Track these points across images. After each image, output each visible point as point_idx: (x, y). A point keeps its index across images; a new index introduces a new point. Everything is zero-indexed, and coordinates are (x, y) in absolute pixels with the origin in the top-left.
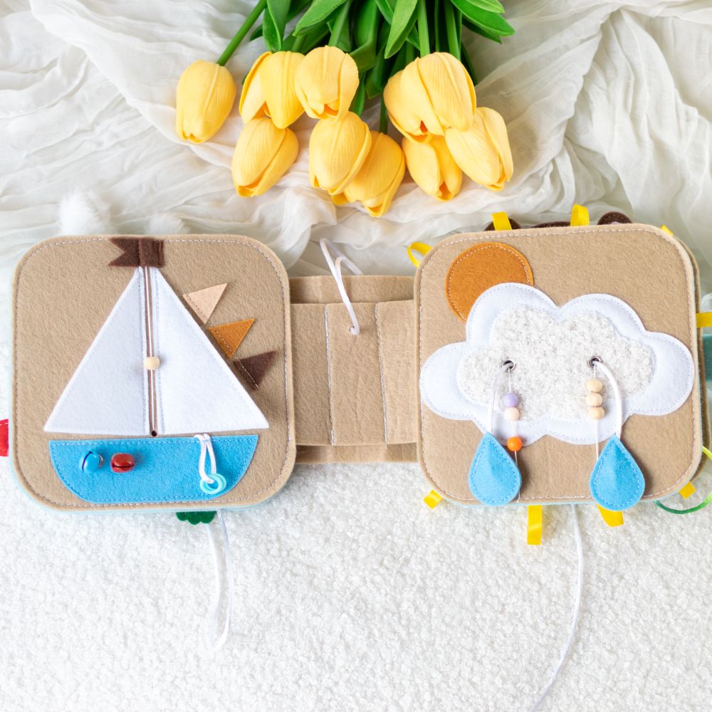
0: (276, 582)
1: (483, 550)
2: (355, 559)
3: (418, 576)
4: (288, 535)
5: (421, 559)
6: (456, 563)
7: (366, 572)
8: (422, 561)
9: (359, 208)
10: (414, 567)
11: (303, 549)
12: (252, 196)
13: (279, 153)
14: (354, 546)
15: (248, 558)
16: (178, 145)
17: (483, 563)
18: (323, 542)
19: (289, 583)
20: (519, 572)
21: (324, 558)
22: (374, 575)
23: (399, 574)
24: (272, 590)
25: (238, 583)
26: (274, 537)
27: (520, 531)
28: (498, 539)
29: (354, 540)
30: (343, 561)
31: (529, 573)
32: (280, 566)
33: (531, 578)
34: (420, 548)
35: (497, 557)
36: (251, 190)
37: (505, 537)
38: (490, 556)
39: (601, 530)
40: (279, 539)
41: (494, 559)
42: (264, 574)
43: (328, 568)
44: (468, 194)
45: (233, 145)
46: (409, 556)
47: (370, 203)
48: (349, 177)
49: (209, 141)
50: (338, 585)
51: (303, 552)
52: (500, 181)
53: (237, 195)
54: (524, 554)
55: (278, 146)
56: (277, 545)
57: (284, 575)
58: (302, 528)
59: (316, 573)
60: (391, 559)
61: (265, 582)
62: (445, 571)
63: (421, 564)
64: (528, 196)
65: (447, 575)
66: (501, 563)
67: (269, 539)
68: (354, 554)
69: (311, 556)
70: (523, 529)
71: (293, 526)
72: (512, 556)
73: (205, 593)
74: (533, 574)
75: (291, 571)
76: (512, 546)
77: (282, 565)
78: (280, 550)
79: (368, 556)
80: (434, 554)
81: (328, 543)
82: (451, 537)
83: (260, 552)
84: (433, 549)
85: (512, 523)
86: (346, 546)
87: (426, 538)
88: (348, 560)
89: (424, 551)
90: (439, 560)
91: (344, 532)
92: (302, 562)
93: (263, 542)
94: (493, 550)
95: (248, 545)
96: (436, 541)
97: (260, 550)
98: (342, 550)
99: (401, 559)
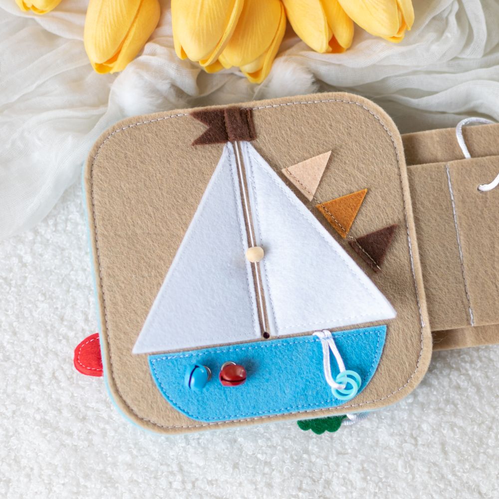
1: (412, 462)
2: (269, 485)
4: (191, 463)
5: (344, 478)
6: (383, 480)
8: (345, 482)
9: (237, 73)
10: (337, 489)
11: (210, 479)
12: (112, 72)
13: (137, 20)
14: (267, 470)
15: (148, 495)
16: (19, 17)
17: (414, 478)
18: (231, 470)
20: (455, 482)
21: (235, 488)
26: (175, 468)
27: (452, 435)
28: (428, 446)
29: (267, 463)
30: (256, 489)
31: (467, 483)
33: (469, 488)
34: (342, 467)
35: (429, 467)
36: (110, 65)
37: (435, 443)
38: (421, 468)
40: (181, 469)
41: (426, 470)
45: (84, 12)
46: (330, 477)
47: (248, 68)
48: (221, 44)
49: (56, 9)
51: (210, 483)
52: (400, 30)
53: (95, 71)
54: (459, 461)
55: (135, 12)
56: (179, 477)
58: (206, 454)
60: (310, 482)
62: (372, 491)
63: (345, 484)
64: (432, 43)
65: (375, 494)
66: (434, 475)
67: (170, 469)
68: (268, 480)
69: (220, 487)
70: (454, 432)
71: (195, 453)
72: (446, 464)
74: (471, 483)
76: (445, 453)
78: (183, 482)
79: (284, 481)
80: (358, 471)
81: (237, 470)
82: (375, 450)
83: (161, 486)
84: (356, 465)
85: (441, 426)
86: (258, 471)
87: (347, 454)
88: (262, 488)
89: (346, 469)
90: (364, 479)
91: (254, 454)
92: (210, 494)
93: (164, 474)
94: (423, 460)
95: (147, 480)
96: (359, 456)
97: (161, 485)
98: (254, 476)
99: (322, 481)
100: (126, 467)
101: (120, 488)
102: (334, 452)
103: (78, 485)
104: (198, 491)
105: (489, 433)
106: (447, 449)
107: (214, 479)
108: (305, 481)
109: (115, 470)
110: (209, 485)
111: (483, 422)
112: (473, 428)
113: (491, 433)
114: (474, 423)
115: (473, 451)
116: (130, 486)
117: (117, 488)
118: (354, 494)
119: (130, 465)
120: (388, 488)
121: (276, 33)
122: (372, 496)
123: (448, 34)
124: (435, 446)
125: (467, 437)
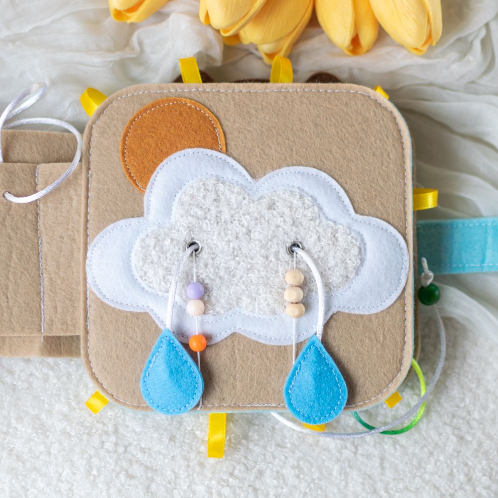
0: (107, 484)
1: (348, 470)
2: (202, 465)
3: (272, 493)
4: (127, 427)
5: (278, 472)
6: (316, 482)
7: (214, 482)
8: (279, 476)
9: (254, 51)
10: (268, 481)
11: (143, 446)
12: (129, 21)
15: (77, 450)
17: (346, 485)
18: (167, 441)
19: (123, 485)
21: (167, 460)
22: (222, 485)
23: (251, 488)
24: (101, 492)
25: (64, 479)
26: (111, 428)
27: (393, 451)
28: (367, 458)
30: (188, 466)
32: (114, 464)
34: (277, 460)
35: (364, 479)
36: (129, 15)
37: (374, 456)
38: (355, 477)
39: (484, 462)
40: (116, 431)
41: (361, 480)
42: (95, 472)
43: (169, 473)
44: (383, 51)
46: (264, 468)
47: (265, 48)
50: (180, 493)
51: (143, 450)
53: (112, 19)
54: (394, 479)
56: (113, 438)
57: (118, 474)
58: (145, 420)
59: (155, 477)
60: (243, 469)
61: (94, 481)
62: (303, 490)
63: (277, 478)
64: (453, 62)
65: (305, 494)
66: (367, 487)
67: (106, 429)
69: (152, 456)
70: (395, 449)
71: (134, 418)
72: (381, 480)
73: (23, 487)
75: (127, 471)
76: (383, 468)
77: (117, 463)
78: (116, 444)
80: (293, 467)
81: (173, 442)
82: (313, 450)
83: (93, 444)
84: (292, 461)
85: (384, 441)
86: (194, 448)
87: (286, 447)
88: (194, 466)
89: (282, 463)
90: (298, 476)
91: (192, 430)
92: (141, 462)
93: (97, 433)
94: (360, 470)
95: (80, 434)
96: (297, 452)
97: (93, 442)
98: (188, 452)
99: (255, 470)
100: (61, 417)
101: (50, 437)
102: (273, 443)
103: (9, 425)
104: (129, 456)
105: (429, 458)
106: (384, 465)
107: (147, 447)
108: (238, 467)
109: (49, 417)
110: (141, 453)
111: (425, 446)
112: (415, 450)
113: (431, 458)
114: (416, 444)
115: (410, 473)
116: (61, 437)
117: (47, 437)
118: (285, 490)
119: (66, 416)
120: (319, 490)
121: (301, 20)
122: (302, 495)
123: (470, 57)
124: (374, 459)
125: (407, 457)
